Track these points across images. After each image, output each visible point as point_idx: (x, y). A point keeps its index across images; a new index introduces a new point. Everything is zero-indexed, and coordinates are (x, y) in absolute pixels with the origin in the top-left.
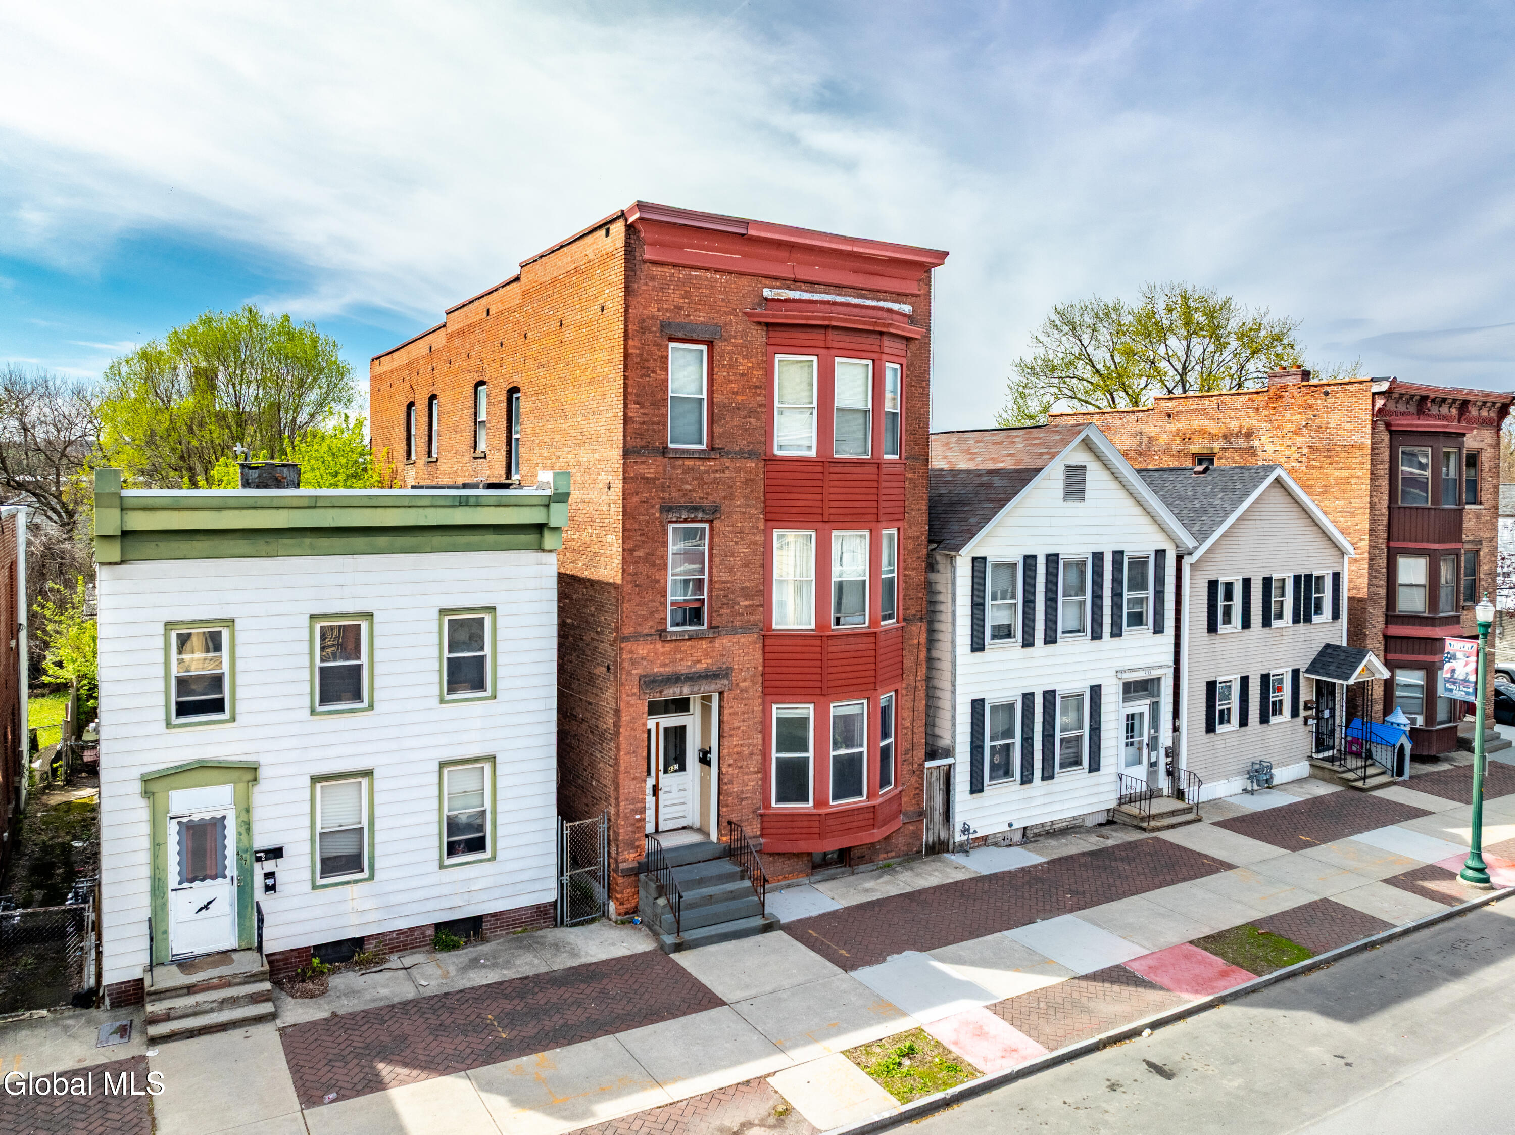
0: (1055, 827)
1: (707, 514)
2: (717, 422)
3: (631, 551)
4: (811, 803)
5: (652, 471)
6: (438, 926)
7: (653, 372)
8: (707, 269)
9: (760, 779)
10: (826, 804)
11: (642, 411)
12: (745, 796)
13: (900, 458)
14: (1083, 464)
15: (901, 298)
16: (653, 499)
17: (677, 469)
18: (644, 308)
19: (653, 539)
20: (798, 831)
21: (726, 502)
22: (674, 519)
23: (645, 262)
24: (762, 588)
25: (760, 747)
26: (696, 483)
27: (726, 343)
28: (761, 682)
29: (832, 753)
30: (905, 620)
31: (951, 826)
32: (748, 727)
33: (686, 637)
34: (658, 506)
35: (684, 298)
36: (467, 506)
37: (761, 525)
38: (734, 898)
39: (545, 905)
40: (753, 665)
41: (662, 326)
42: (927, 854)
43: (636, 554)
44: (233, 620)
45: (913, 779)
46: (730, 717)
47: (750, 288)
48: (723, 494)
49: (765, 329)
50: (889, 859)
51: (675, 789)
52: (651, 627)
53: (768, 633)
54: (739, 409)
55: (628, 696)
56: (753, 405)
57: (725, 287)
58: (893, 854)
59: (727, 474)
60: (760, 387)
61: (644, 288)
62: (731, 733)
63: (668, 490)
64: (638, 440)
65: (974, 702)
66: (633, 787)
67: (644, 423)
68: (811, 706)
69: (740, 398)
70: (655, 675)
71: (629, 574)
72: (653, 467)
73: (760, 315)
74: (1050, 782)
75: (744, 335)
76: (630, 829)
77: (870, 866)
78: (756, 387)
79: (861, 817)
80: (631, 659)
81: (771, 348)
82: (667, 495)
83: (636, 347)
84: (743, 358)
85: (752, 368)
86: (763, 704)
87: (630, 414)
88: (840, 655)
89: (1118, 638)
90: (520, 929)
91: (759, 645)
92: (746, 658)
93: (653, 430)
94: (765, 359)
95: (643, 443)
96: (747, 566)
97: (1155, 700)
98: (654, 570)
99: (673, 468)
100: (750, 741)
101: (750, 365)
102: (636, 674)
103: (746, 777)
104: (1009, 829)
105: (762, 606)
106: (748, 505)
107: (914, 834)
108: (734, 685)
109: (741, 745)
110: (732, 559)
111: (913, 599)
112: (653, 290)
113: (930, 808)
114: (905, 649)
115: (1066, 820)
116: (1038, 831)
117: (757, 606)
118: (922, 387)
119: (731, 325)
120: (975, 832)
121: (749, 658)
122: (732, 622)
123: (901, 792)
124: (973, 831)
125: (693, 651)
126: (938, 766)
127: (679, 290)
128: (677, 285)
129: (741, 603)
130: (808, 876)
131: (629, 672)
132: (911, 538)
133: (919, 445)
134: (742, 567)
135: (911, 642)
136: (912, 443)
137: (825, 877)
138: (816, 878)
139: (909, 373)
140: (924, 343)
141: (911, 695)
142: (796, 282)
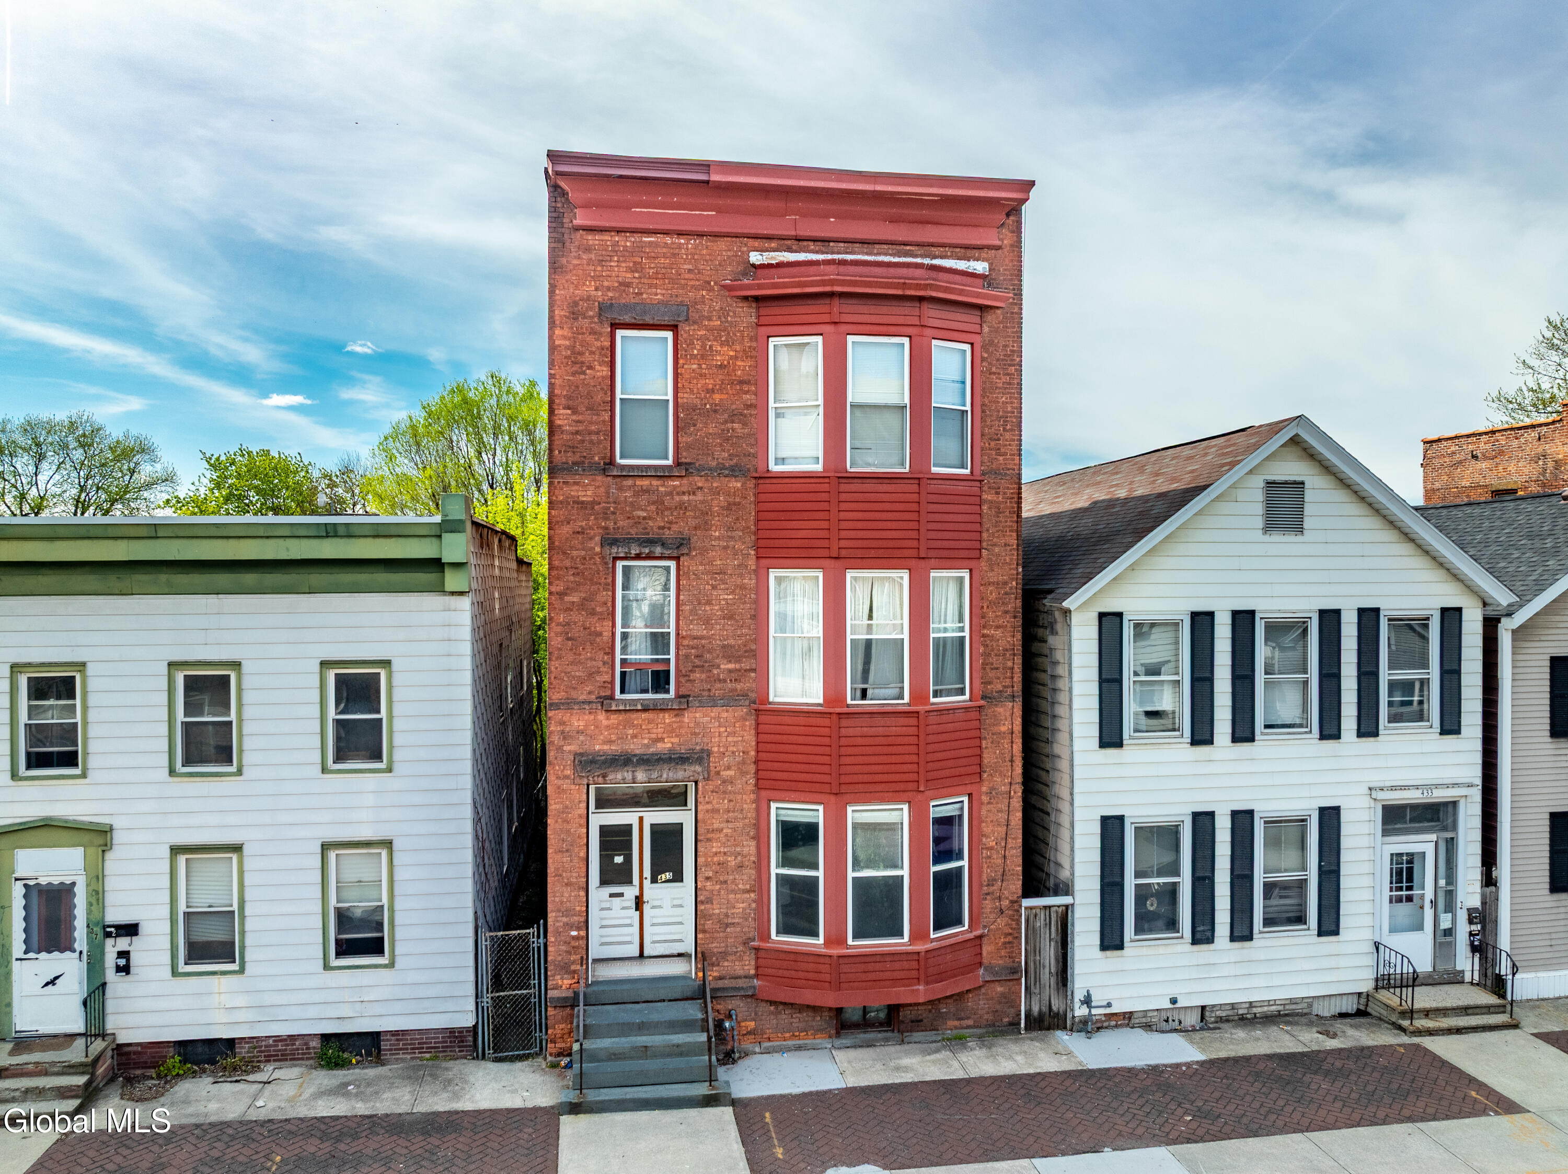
0: (1255, 1010)
1: (668, 548)
2: (683, 429)
3: (561, 594)
4: (821, 940)
5: (589, 493)
6: (326, 1038)
7: (590, 368)
8: (666, 233)
9: (754, 901)
10: (842, 941)
11: (574, 417)
12: (730, 921)
13: (972, 472)
14: (1298, 479)
15: (969, 253)
16: (591, 528)
17: (625, 491)
18: (576, 287)
19: (591, 580)
20: (801, 975)
21: (698, 532)
22: (622, 555)
23: (577, 229)
24: (753, 647)
25: (753, 858)
26: (653, 508)
27: (696, 327)
28: (753, 771)
29: (851, 875)
30: (984, 697)
31: (1069, 993)
32: (735, 830)
33: (639, 707)
34: (598, 539)
35: (633, 272)
36: (336, 536)
37: (752, 563)
38: (681, 1054)
39: (461, 1030)
40: (741, 748)
41: (600, 309)
42: (1027, 1028)
43: (567, 599)
44: (84, 664)
45: (1002, 922)
46: (708, 816)
47: (729, 253)
48: (693, 522)
49: (754, 305)
50: (962, 1028)
51: (667, 904)
52: (590, 693)
53: (762, 707)
54: (715, 411)
55: (558, 778)
56: (738, 405)
57: (693, 254)
58: (970, 1022)
59: (699, 497)
60: (748, 382)
61: (576, 262)
62: (710, 836)
63: (612, 517)
64: (569, 454)
65: (1105, 820)
66: (566, 895)
67: (577, 433)
68: (821, 808)
69: (717, 397)
70: (597, 754)
71: (558, 624)
72: (591, 488)
73: (748, 287)
74: (1247, 944)
75: (723, 313)
76: (563, 948)
77: (931, 1035)
78: (741, 382)
79: (897, 965)
80: (563, 732)
81: (764, 331)
82: (611, 525)
83: (565, 338)
84: (722, 345)
85: (736, 358)
86: (757, 801)
87: (558, 422)
88: (860, 741)
89: (1372, 739)
90: (428, 1056)
91: (750, 723)
92: (730, 739)
93: (591, 442)
94: (754, 344)
95: (577, 458)
96: (731, 617)
97: (1449, 835)
98: (596, 620)
99: (620, 489)
100: (738, 849)
101: (732, 353)
102: (570, 752)
103: (732, 896)
104: (1171, 1006)
105: (754, 670)
106: (732, 537)
107: (1005, 998)
108: (712, 773)
109: (725, 853)
110: (708, 608)
111: (997, 669)
112: (588, 264)
113: (1035, 963)
114: (985, 738)
115: (1278, 1002)
116: (1224, 1014)
117: (745, 671)
118: (1008, 374)
119: (703, 303)
120: (1109, 1005)
121: (735, 739)
122: (709, 690)
123: (980, 937)
124: (1105, 1003)
125: (650, 726)
126: (1045, 907)
127: (625, 261)
128: (623, 256)
129: (722, 666)
130: (830, 1037)
131: (560, 749)
132: (993, 583)
133: (1005, 454)
134: (724, 618)
135: (996, 729)
136: (994, 453)
137: (858, 1041)
138: (844, 1041)
139: (986, 355)
140: (1012, 313)
141: (997, 803)
142: (799, 240)
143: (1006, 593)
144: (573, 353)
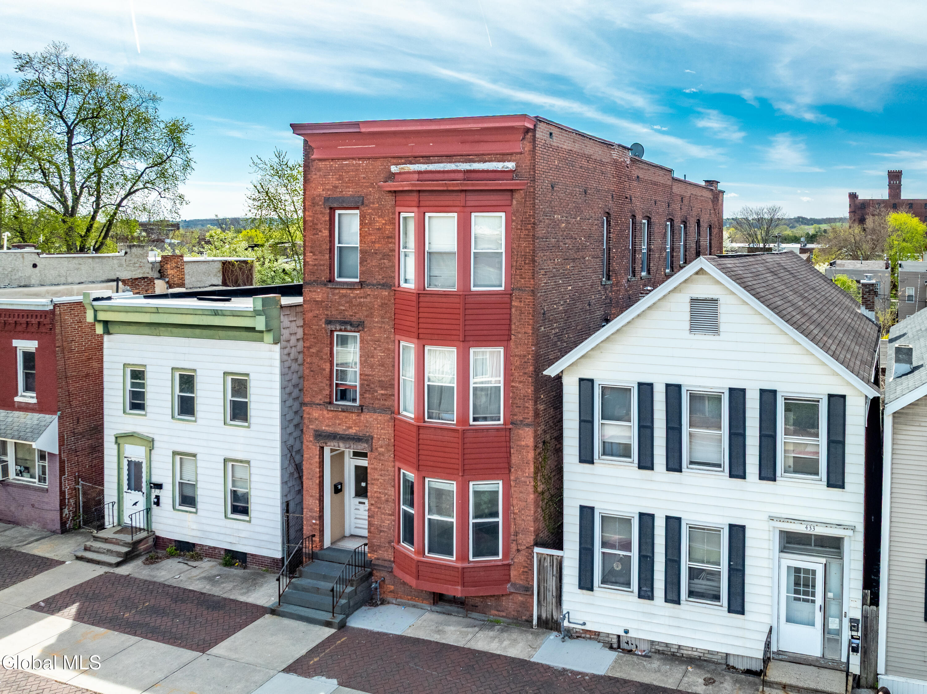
0: (682, 651)
1: (353, 327)
2: (363, 262)
3: (309, 348)
4: (414, 549)
5: (320, 296)
6: (227, 551)
7: (320, 231)
8: (353, 159)
9: (393, 521)
10: (423, 553)
11: (314, 257)
12: (382, 529)
13: (505, 289)
14: (715, 297)
15: (505, 157)
16: (321, 315)
17: (336, 296)
18: (315, 190)
19: (321, 342)
21: (368, 319)
22: (334, 329)
23: (314, 160)
24: (393, 383)
25: (393, 498)
26: (347, 305)
27: (367, 208)
28: (393, 450)
29: (427, 516)
30: (512, 423)
31: (561, 611)
32: (384, 480)
33: (340, 410)
34: (323, 320)
35: (339, 180)
36: (219, 315)
37: (392, 337)
39: (277, 559)
40: (387, 437)
41: (325, 201)
42: (538, 627)
43: (311, 350)
44: (147, 366)
45: (522, 558)
46: (372, 471)
47: (382, 167)
48: (365, 313)
49: (394, 196)
50: (499, 616)
52: (321, 400)
53: (397, 417)
54: (376, 253)
55: (307, 441)
56: (386, 250)
57: (365, 169)
58: (504, 614)
59: (368, 300)
60: (391, 237)
61: (314, 177)
62: (373, 482)
63: (330, 309)
64: (312, 277)
65: (582, 508)
66: (310, 501)
67: (315, 265)
68: (416, 475)
69: (377, 246)
70: (323, 431)
71: (307, 363)
72: (321, 294)
73: (390, 186)
74: (677, 606)
75: (380, 200)
77: (482, 616)
78: (388, 237)
79: (450, 573)
80: (309, 418)
81: (398, 209)
82: (329, 313)
83: (310, 216)
84: (379, 217)
85: (385, 224)
86: (394, 467)
87: (307, 260)
88: (430, 442)
89: (771, 483)
90: (264, 569)
91: (391, 424)
92: (382, 431)
93: (321, 269)
94: (394, 217)
95: (315, 278)
96: (383, 366)
97: (839, 561)
98: (322, 362)
99: (333, 295)
100: (386, 491)
101: (384, 222)
102: (310, 428)
103: (383, 516)
104: (625, 634)
105: (393, 395)
106: (384, 322)
107: (524, 604)
108: (374, 449)
109: (380, 493)
110: (372, 360)
111: (520, 407)
112: (319, 178)
113: (544, 588)
114: (513, 448)
115: (698, 650)
116: (661, 649)
117: (390, 395)
118: (527, 230)
119: (371, 195)
120: (584, 624)
121: (385, 432)
122: (373, 404)
123: (509, 565)
124: (582, 622)
125: (346, 420)
126: (550, 555)
127: (335, 175)
128: (335, 172)
129: (379, 392)
130: (430, 604)
131: (308, 427)
132: (518, 355)
133: (525, 278)
134: (380, 366)
135: (519, 443)
136: (518, 277)
137: (444, 610)
138: (436, 608)
139: (514, 218)
140: (529, 192)
141: (519, 487)
142: (415, 157)
143: (525, 362)
144: (313, 224)
